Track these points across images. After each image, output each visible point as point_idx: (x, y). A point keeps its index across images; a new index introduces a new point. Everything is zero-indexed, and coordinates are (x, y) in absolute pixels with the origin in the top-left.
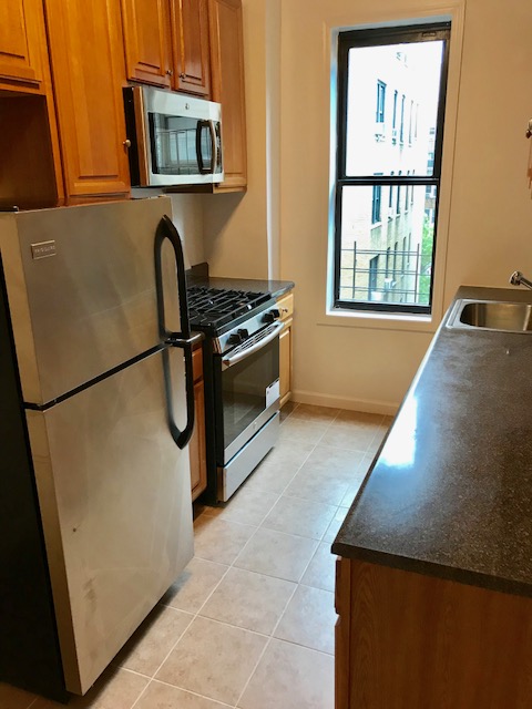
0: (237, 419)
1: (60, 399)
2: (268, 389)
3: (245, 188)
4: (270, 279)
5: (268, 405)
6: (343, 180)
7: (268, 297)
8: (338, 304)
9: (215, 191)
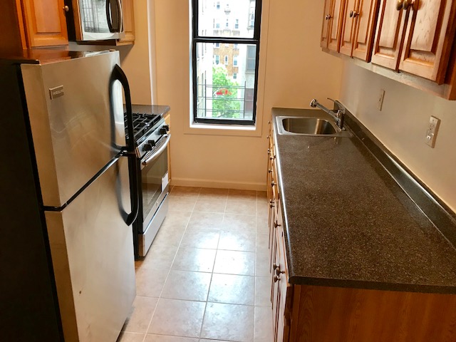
0: (149, 201)
1: (69, 202)
2: (163, 179)
3: (133, 42)
4: (152, 104)
5: (163, 189)
6: (197, 39)
7: (159, 118)
8: (196, 120)
9: (118, 44)
